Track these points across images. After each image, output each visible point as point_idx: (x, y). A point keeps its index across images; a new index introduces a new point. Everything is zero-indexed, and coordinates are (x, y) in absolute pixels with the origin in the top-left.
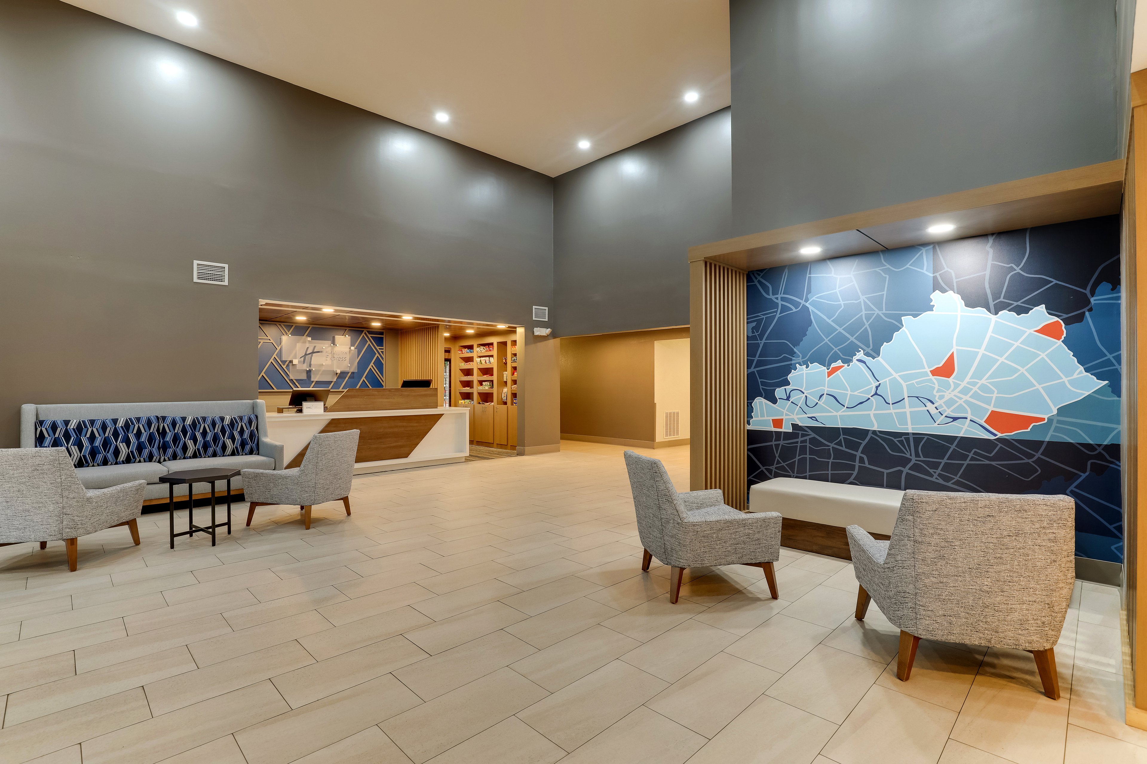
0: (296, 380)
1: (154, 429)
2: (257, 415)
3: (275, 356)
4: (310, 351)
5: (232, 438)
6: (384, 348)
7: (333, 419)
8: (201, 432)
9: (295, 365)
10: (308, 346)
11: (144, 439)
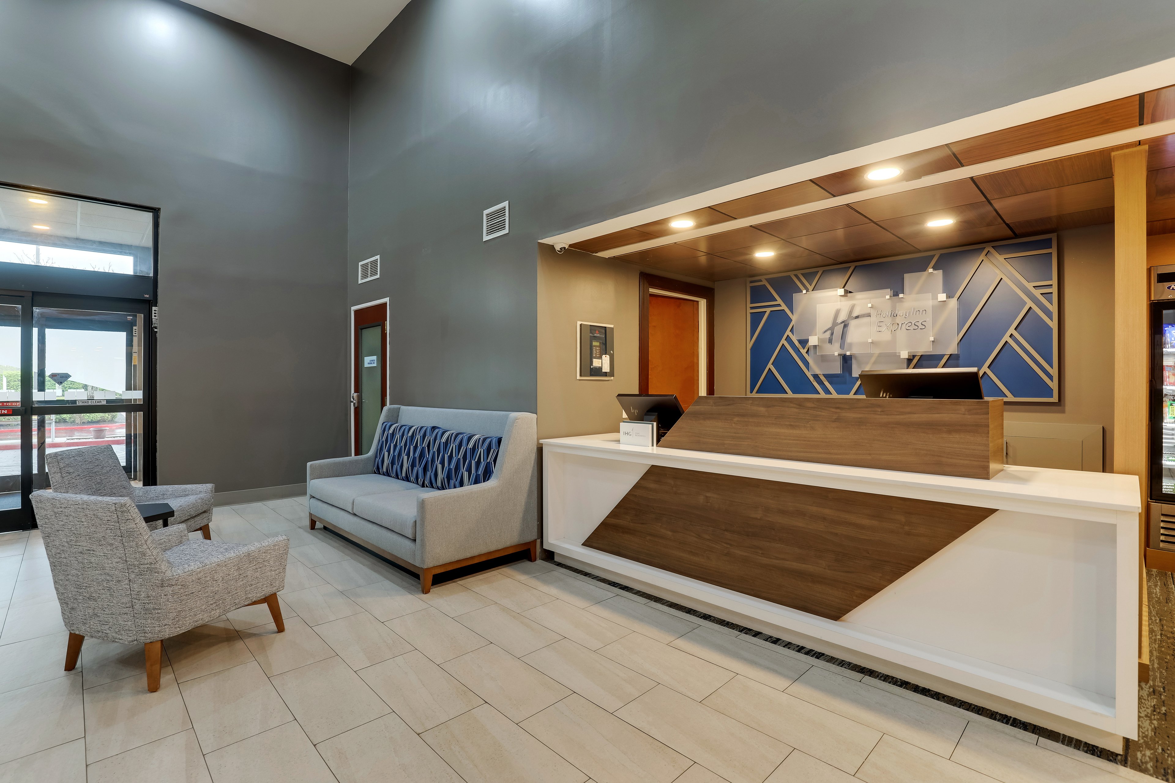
0: (825, 376)
1: (425, 444)
2: (502, 438)
3: (788, 332)
4: (842, 317)
5: (469, 470)
6: (1054, 282)
7: (653, 466)
8: (449, 454)
9: (815, 347)
10: (838, 307)
11: (417, 454)
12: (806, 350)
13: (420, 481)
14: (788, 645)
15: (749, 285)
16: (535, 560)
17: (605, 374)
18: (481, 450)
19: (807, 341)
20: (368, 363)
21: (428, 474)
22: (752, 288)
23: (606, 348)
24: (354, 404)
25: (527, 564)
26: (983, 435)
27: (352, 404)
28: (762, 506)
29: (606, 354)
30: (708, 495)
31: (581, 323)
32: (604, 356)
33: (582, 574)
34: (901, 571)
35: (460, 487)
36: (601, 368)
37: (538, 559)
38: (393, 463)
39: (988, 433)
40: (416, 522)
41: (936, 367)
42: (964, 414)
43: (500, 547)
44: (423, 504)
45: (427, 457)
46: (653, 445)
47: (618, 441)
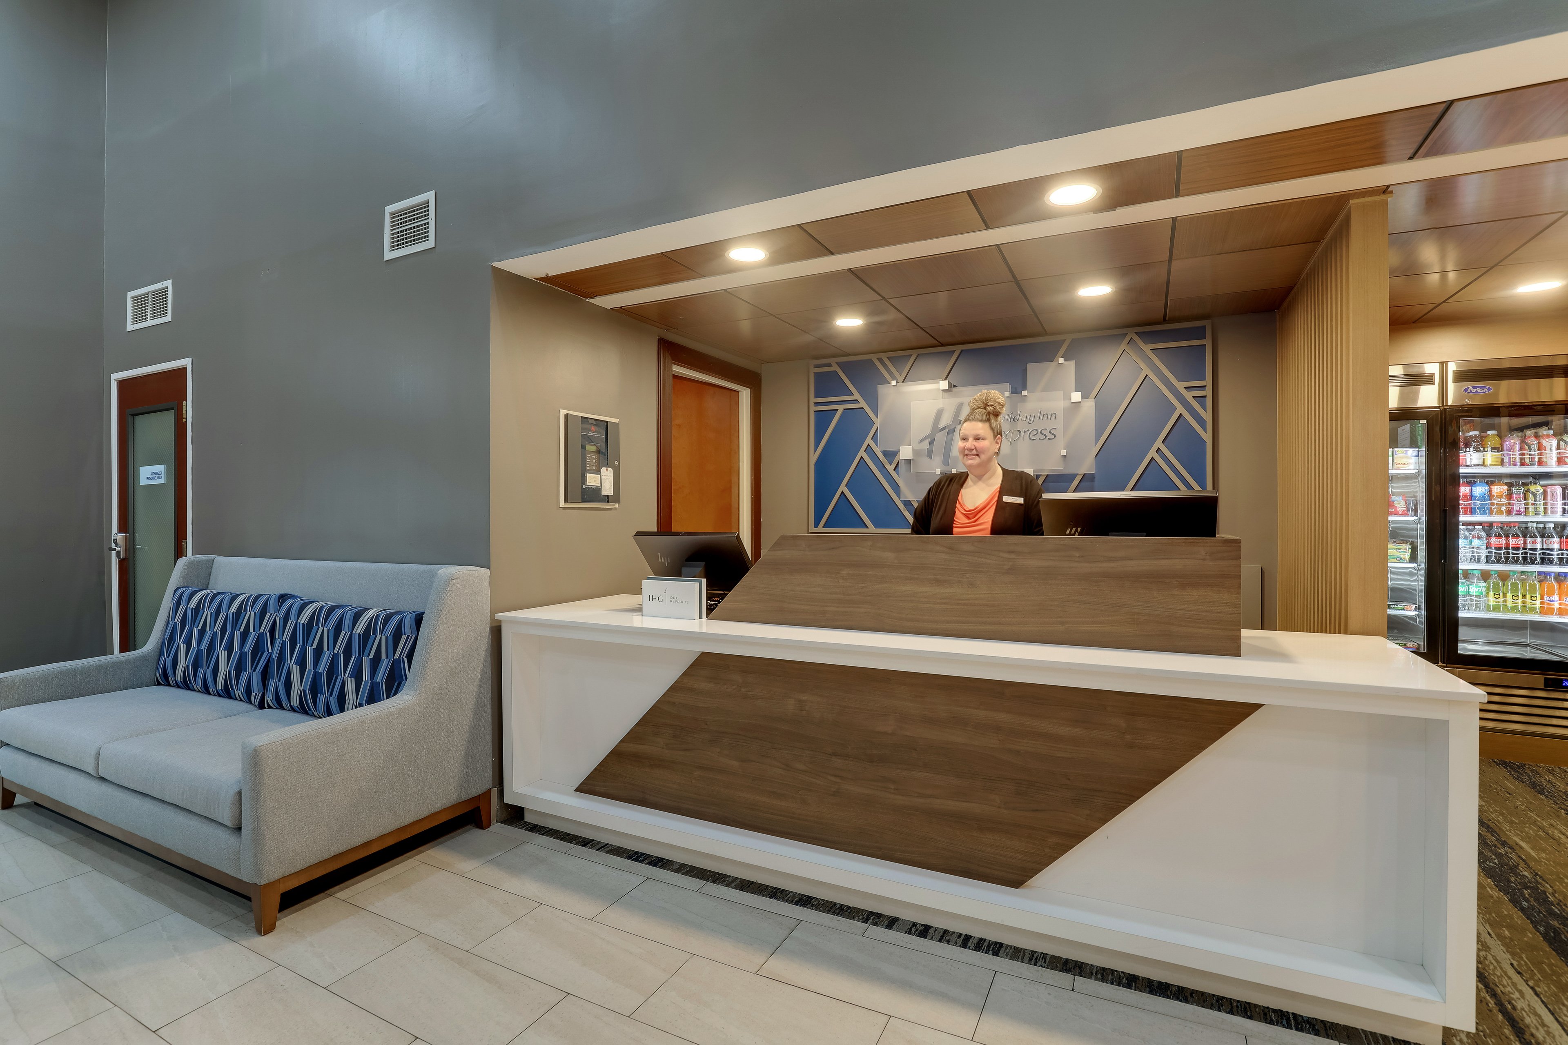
1: (265, 627)
2: (424, 613)
3: (869, 441)
4: (945, 421)
5: (357, 676)
6: (1208, 382)
7: (703, 654)
8: (314, 646)
9: (908, 461)
10: (941, 406)
11: (248, 647)
12: (893, 466)
13: (256, 696)
14: (945, 936)
15: (813, 371)
16: (489, 825)
17: (607, 499)
18: (382, 638)
19: (896, 453)
20: (148, 478)
21: (272, 684)
22: (816, 374)
23: (606, 456)
24: (118, 553)
25: (474, 836)
26: (1233, 590)
27: (114, 553)
28: (896, 713)
29: (607, 465)
30: (803, 697)
31: (566, 412)
32: (604, 469)
33: (579, 842)
34: (1120, 804)
35: (341, 713)
36: (599, 489)
37: (493, 821)
38: (196, 665)
39: (1239, 587)
40: (240, 793)
41: (1122, 489)
42: (1204, 560)
43: (422, 814)
44: (255, 758)
45: (270, 651)
46: (701, 617)
47: (639, 610)
